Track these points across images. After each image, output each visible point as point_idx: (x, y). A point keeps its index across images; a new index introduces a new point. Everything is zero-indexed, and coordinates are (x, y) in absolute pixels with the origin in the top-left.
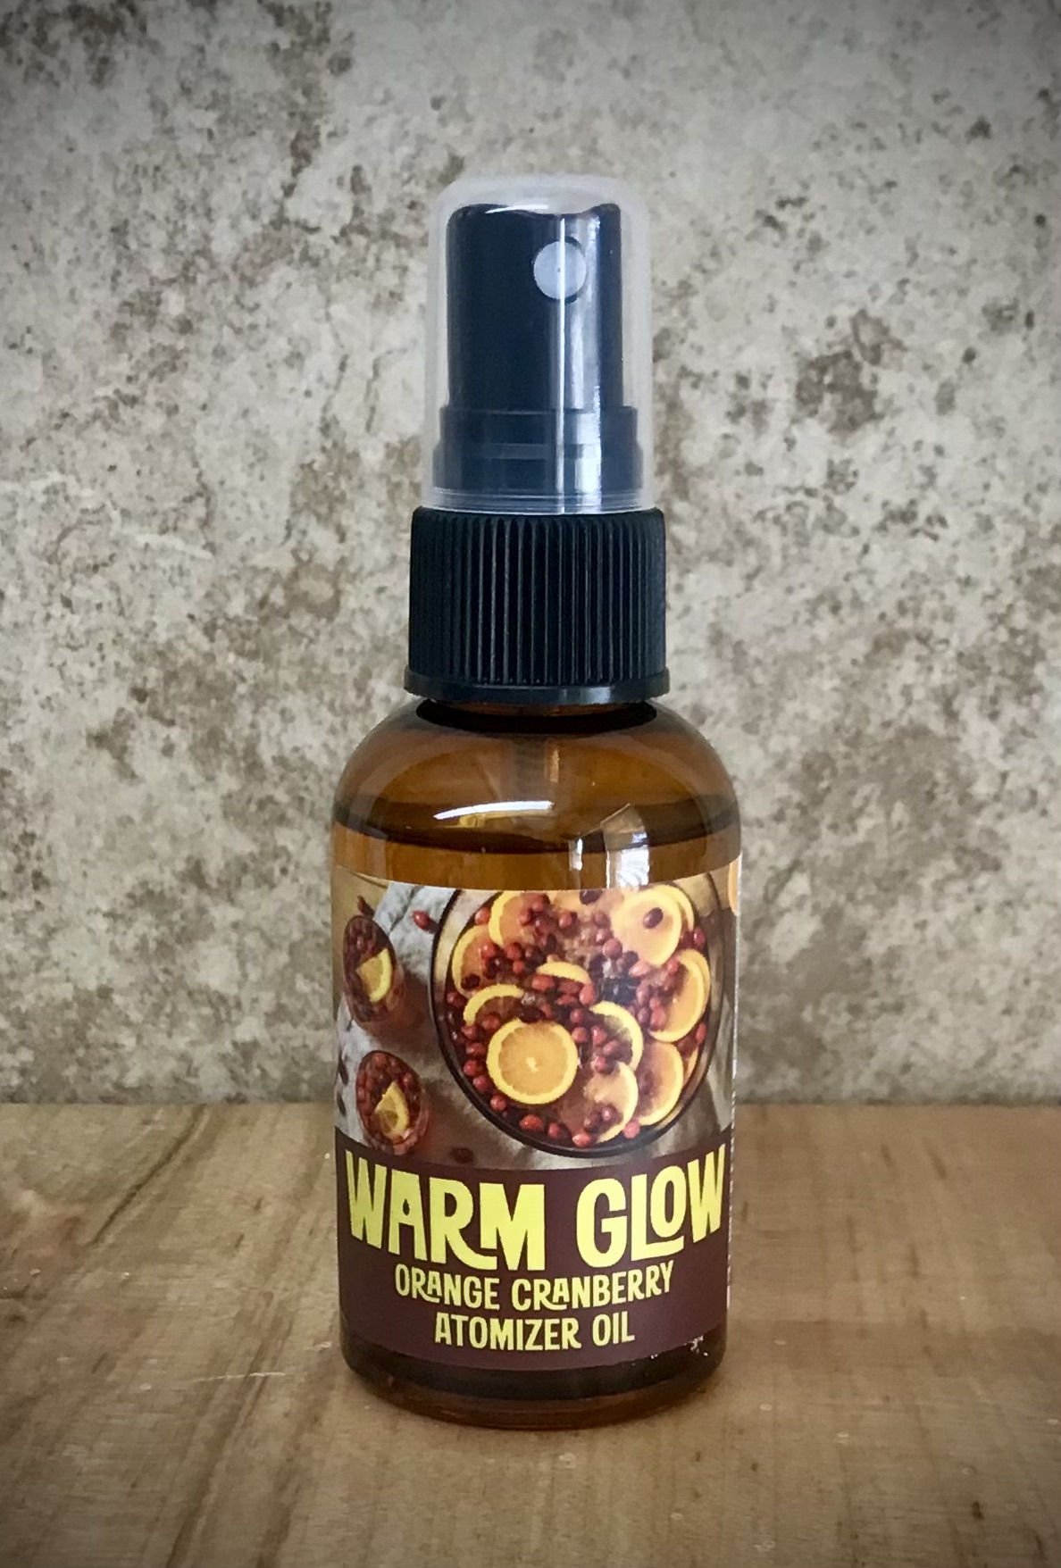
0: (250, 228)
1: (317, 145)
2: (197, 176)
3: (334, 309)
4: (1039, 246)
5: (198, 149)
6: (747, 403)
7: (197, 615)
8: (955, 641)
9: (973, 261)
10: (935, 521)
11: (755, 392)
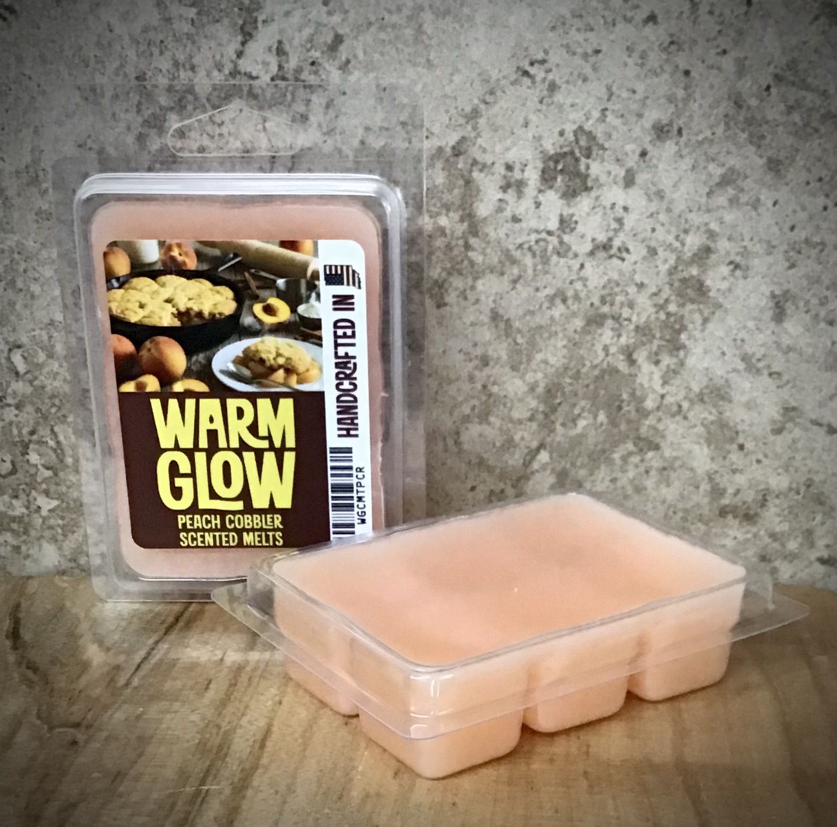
0: (217, 77)
1: (256, 28)
2: (186, 46)
3: (267, 125)
4: (686, 88)
5: (186, 31)
6: (513, 180)
8: (634, 318)
9: (647, 97)
10: (622, 249)
11: (517, 175)
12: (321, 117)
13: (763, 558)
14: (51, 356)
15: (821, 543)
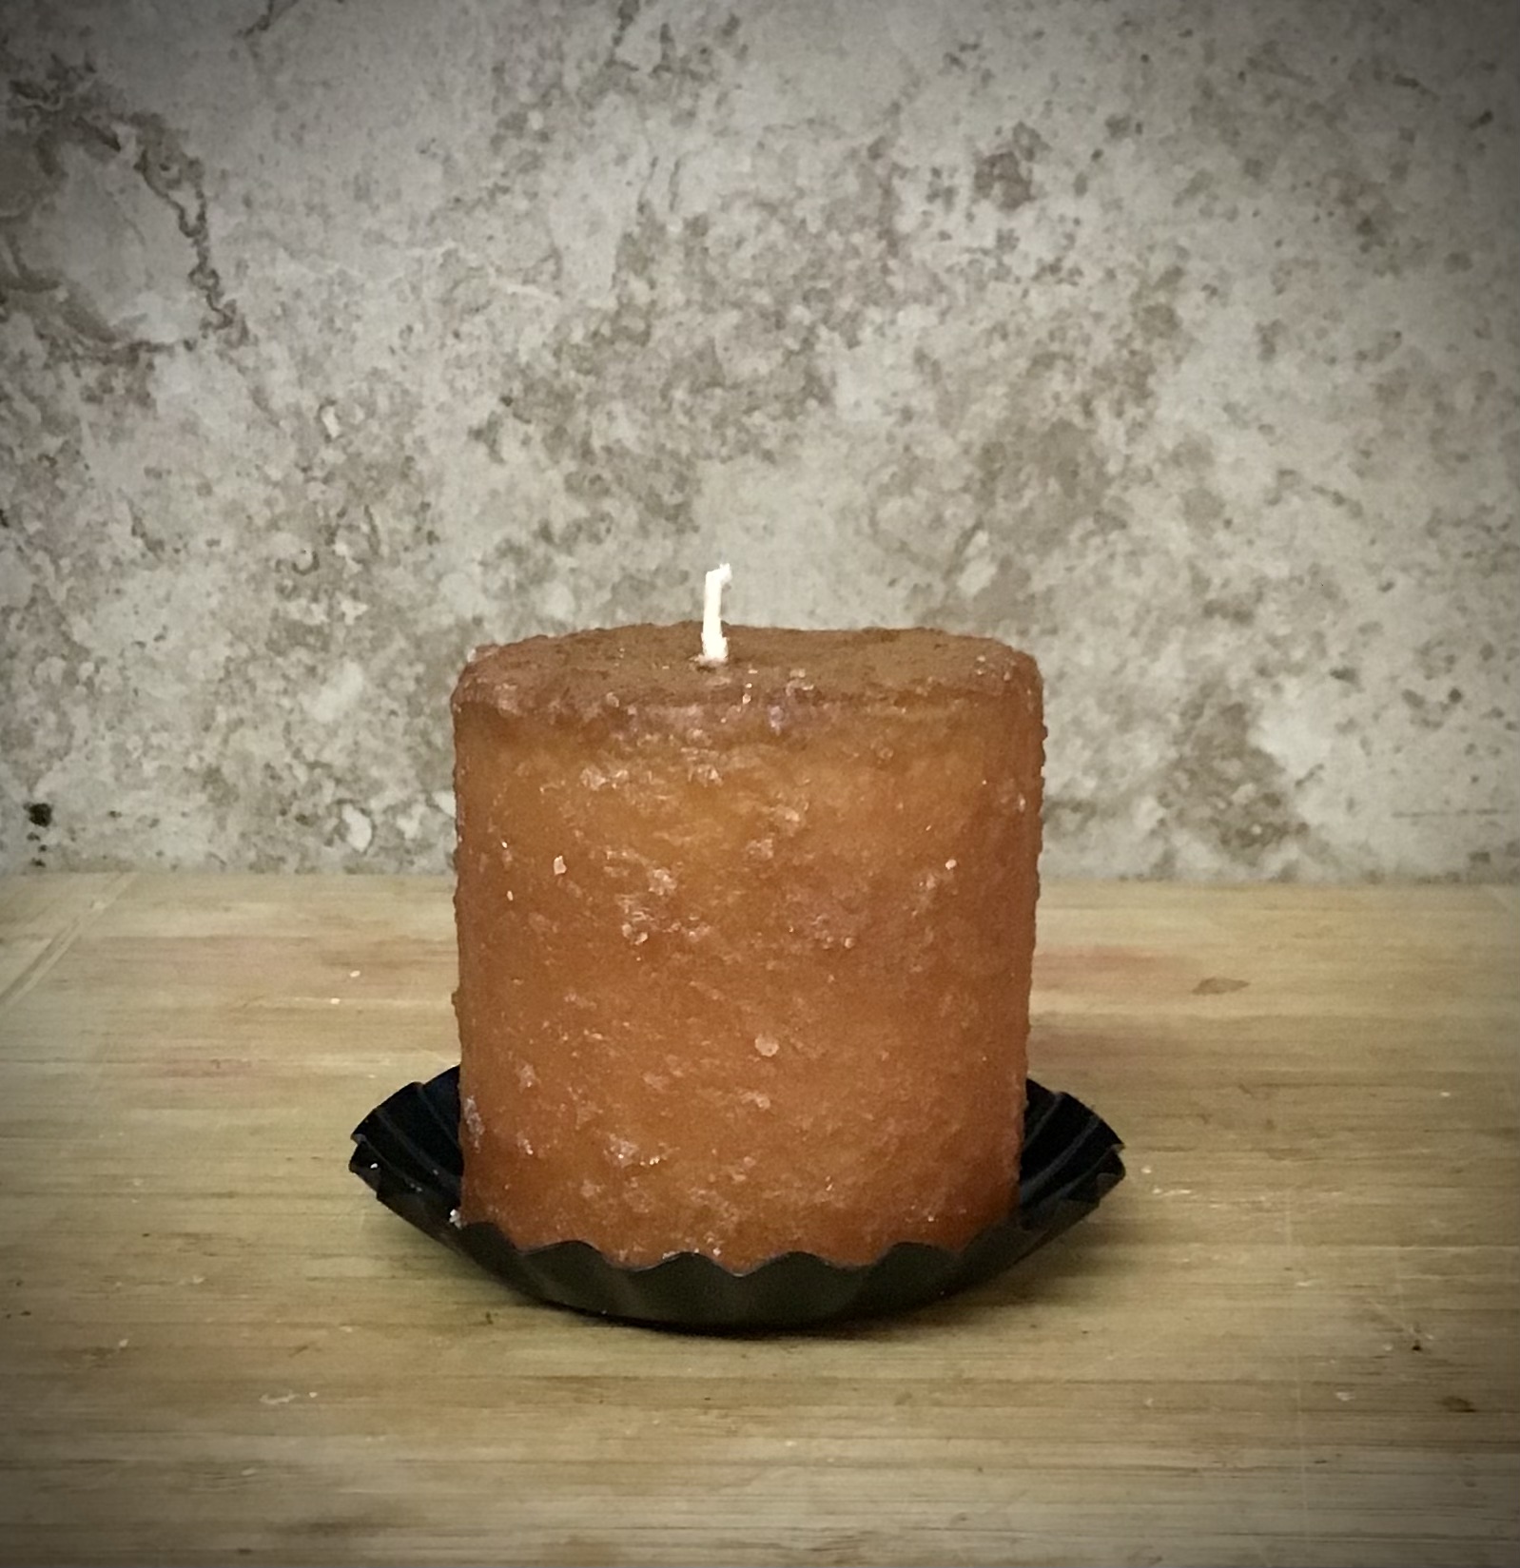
0: (591, 68)
1: (638, 9)
2: (553, 32)
4: (1145, 77)
5: (554, 13)
6: (939, 188)
7: (549, 341)
8: (1090, 359)
9: (1098, 88)
10: (1074, 272)
11: (946, 182)
12: (710, 116)
13: (1263, 671)
14: (371, 414)
15: (1335, 650)
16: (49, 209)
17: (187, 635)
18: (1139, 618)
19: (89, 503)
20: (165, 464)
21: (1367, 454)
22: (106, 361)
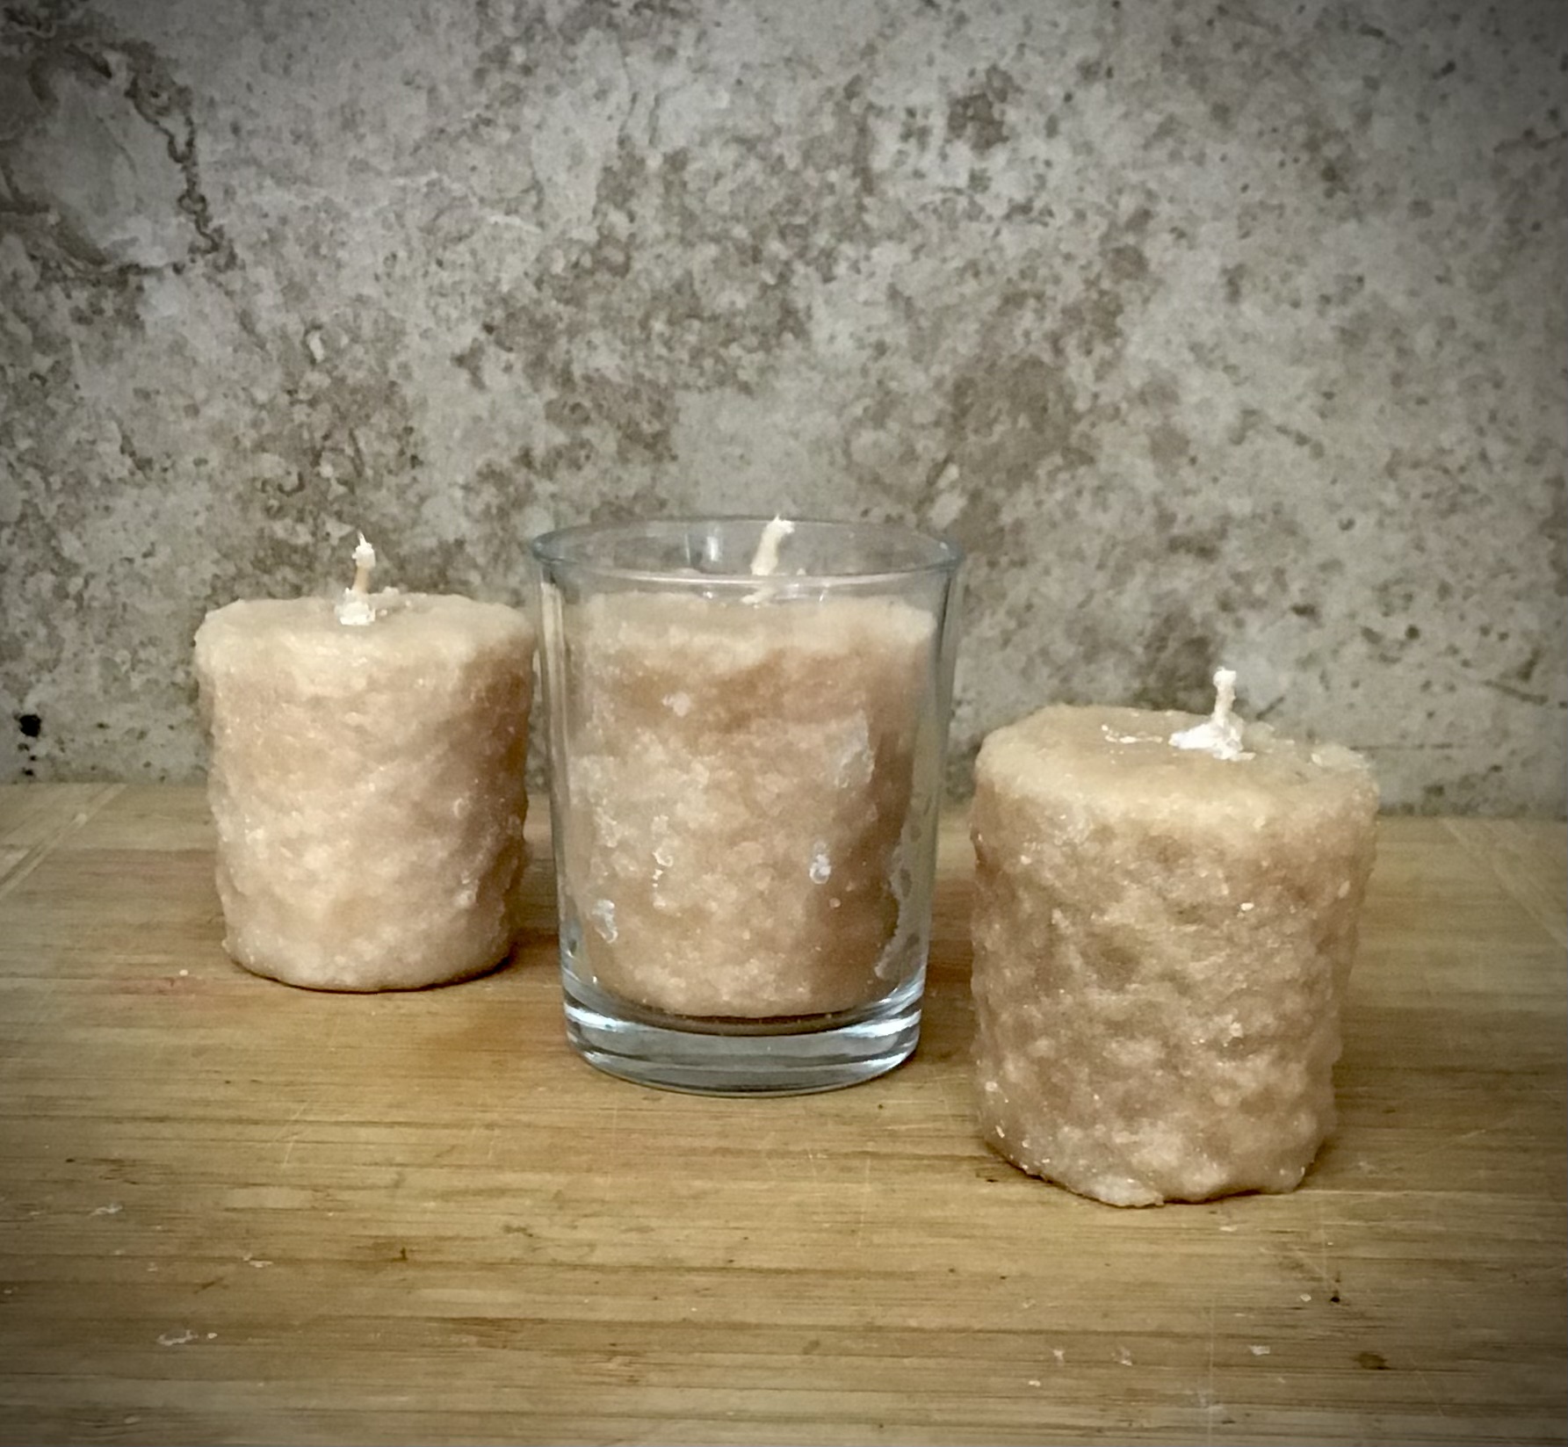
3: (628, 59)
4: (1116, 21)
6: (914, 128)
7: (531, 271)
8: (1060, 298)
9: (1070, 32)
10: (1045, 212)
11: (920, 121)
12: (690, 52)
13: (1226, 606)
14: (355, 339)
15: (1295, 587)
16: (41, 133)
17: (174, 552)
18: (1105, 552)
19: (79, 421)
20: (152, 385)
21: (1329, 396)
22: (96, 283)
